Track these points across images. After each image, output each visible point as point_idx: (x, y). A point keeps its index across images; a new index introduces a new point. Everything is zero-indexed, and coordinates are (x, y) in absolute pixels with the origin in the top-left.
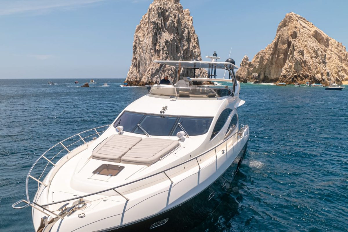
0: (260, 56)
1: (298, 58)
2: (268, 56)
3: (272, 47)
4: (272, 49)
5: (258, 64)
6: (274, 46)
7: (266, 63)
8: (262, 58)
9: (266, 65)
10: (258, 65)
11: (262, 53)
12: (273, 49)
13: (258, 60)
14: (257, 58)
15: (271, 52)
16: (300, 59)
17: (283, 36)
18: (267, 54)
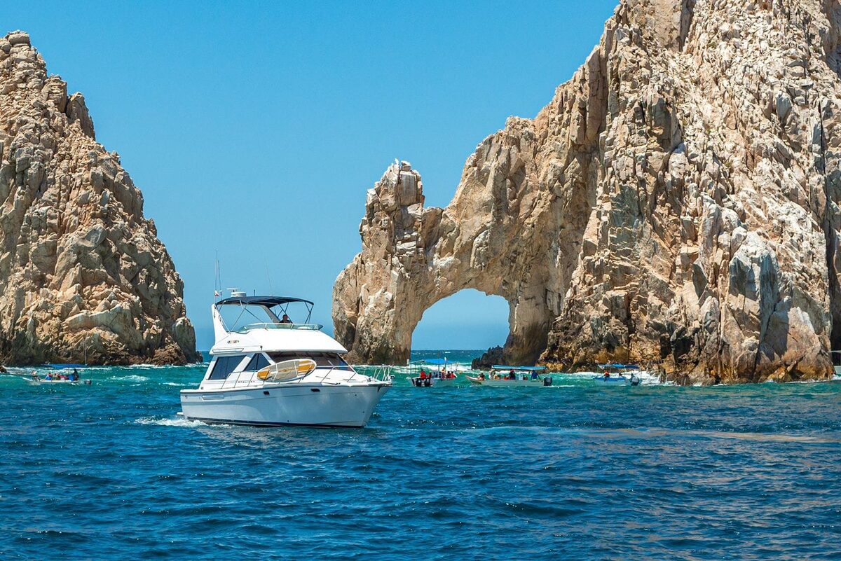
0: (492, 165)
1: (630, 161)
2: (554, 161)
3: (578, 95)
4: (576, 113)
5: (488, 219)
6: (587, 91)
7: (541, 215)
8: (512, 176)
9: (541, 228)
10: (484, 228)
11: (516, 142)
12: (583, 110)
13: (486, 193)
14: (481, 178)
15: (573, 131)
16: (640, 174)
17: (653, 12)
18: (548, 146)
